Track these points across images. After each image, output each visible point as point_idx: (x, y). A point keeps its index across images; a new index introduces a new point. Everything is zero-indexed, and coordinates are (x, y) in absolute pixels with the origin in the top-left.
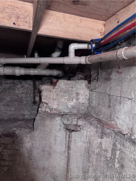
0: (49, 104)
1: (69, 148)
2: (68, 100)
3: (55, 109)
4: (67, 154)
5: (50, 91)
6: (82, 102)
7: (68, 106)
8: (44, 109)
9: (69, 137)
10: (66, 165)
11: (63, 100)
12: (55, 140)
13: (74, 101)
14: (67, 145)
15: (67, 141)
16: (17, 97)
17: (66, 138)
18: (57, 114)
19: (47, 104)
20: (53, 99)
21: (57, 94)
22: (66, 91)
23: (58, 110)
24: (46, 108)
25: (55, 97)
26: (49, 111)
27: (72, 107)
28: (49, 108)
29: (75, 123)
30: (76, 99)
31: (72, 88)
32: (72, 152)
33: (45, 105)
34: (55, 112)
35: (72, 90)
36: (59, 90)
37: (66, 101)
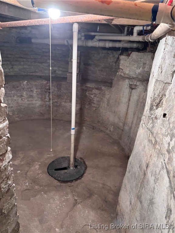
0: (124, 70)
1: (129, 100)
2: (137, 68)
3: (127, 74)
4: (128, 104)
5: (126, 60)
6: (147, 71)
7: (136, 73)
8: (120, 73)
9: (131, 93)
10: (126, 111)
11: (133, 68)
12: (123, 95)
13: (141, 69)
14: (129, 98)
15: (129, 96)
16: (109, 65)
17: (129, 93)
18: (128, 77)
19: (122, 70)
20: (127, 66)
21: (130, 63)
22: (136, 61)
23: (129, 75)
24: (121, 72)
25: (128, 65)
26: (123, 75)
27: (139, 74)
28: (124, 73)
29: (135, 84)
30: (142, 67)
31: (141, 58)
32: (130, 102)
33: (121, 70)
34: (127, 76)
35: (141, 61)
36: (131, 60)
37: (135, 69)
